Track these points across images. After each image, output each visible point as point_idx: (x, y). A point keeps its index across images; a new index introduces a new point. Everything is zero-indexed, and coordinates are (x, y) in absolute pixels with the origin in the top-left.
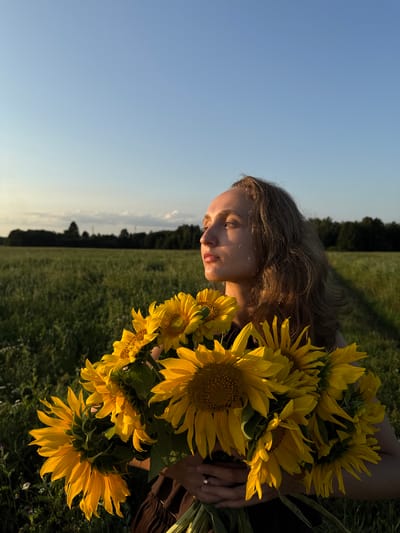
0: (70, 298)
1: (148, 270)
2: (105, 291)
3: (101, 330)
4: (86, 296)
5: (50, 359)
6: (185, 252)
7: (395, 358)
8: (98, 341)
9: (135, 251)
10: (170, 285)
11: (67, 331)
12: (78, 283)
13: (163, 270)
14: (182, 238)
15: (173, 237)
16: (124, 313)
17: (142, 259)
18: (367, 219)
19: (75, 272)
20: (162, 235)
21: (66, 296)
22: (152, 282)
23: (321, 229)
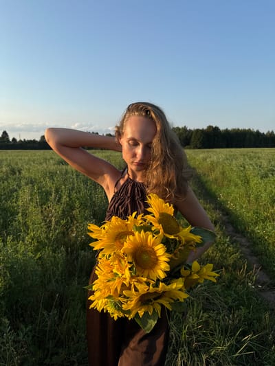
18: (210, 127)
23: (180, 134)
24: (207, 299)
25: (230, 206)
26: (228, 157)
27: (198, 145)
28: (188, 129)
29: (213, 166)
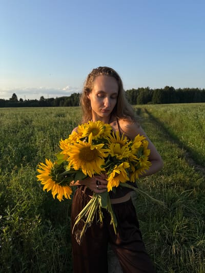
0: (15, 132)
1: (56, 117)
2: (34, 128)
3: (32, 147)
4: (24, 130)
5: (7, 162)
6: (75, 107)
7: (176, 152)
8: (32, 152)
9: (49, 108)
10: (68, 124)
11: (15, 148)
12: (19, 125)
13: (64, 117)
14: (74, 100)
15: (69, 100)
16: (44, 138)
17: (53, 111)
18: (167, 87)
19: (17, 119)
20: (63, 99)
21: (13, 132)
23: (144, 93)
24: (185, 209)
25: (190, 145)
26: (183, 109)
27: (158, 102)
28: (150, 89)
29: (173, 116)
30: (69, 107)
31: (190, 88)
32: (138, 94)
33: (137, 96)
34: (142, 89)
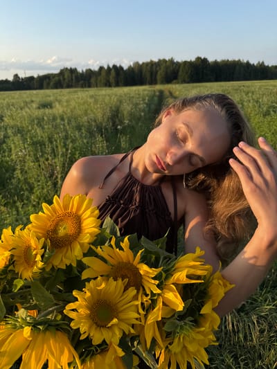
1: (39, 108)
2: (6, 129)
3: (7, 162)
6: (68, 90)
8: (7, 171)
9: (28, 92)
10: (58, 121)
13: (51, 107)
14: (64, 79)
15: (57, 78)
17: (34, 99)
18: (199, 58)
20: (47, 77)
22: (43, 119)
23: (167, 68)
27: (187, 80)
28: (175, 61)
30: (59, 90)
31: (230, 60)
32: (158, 69)
33: (157, 72)
34: (164, 61)
